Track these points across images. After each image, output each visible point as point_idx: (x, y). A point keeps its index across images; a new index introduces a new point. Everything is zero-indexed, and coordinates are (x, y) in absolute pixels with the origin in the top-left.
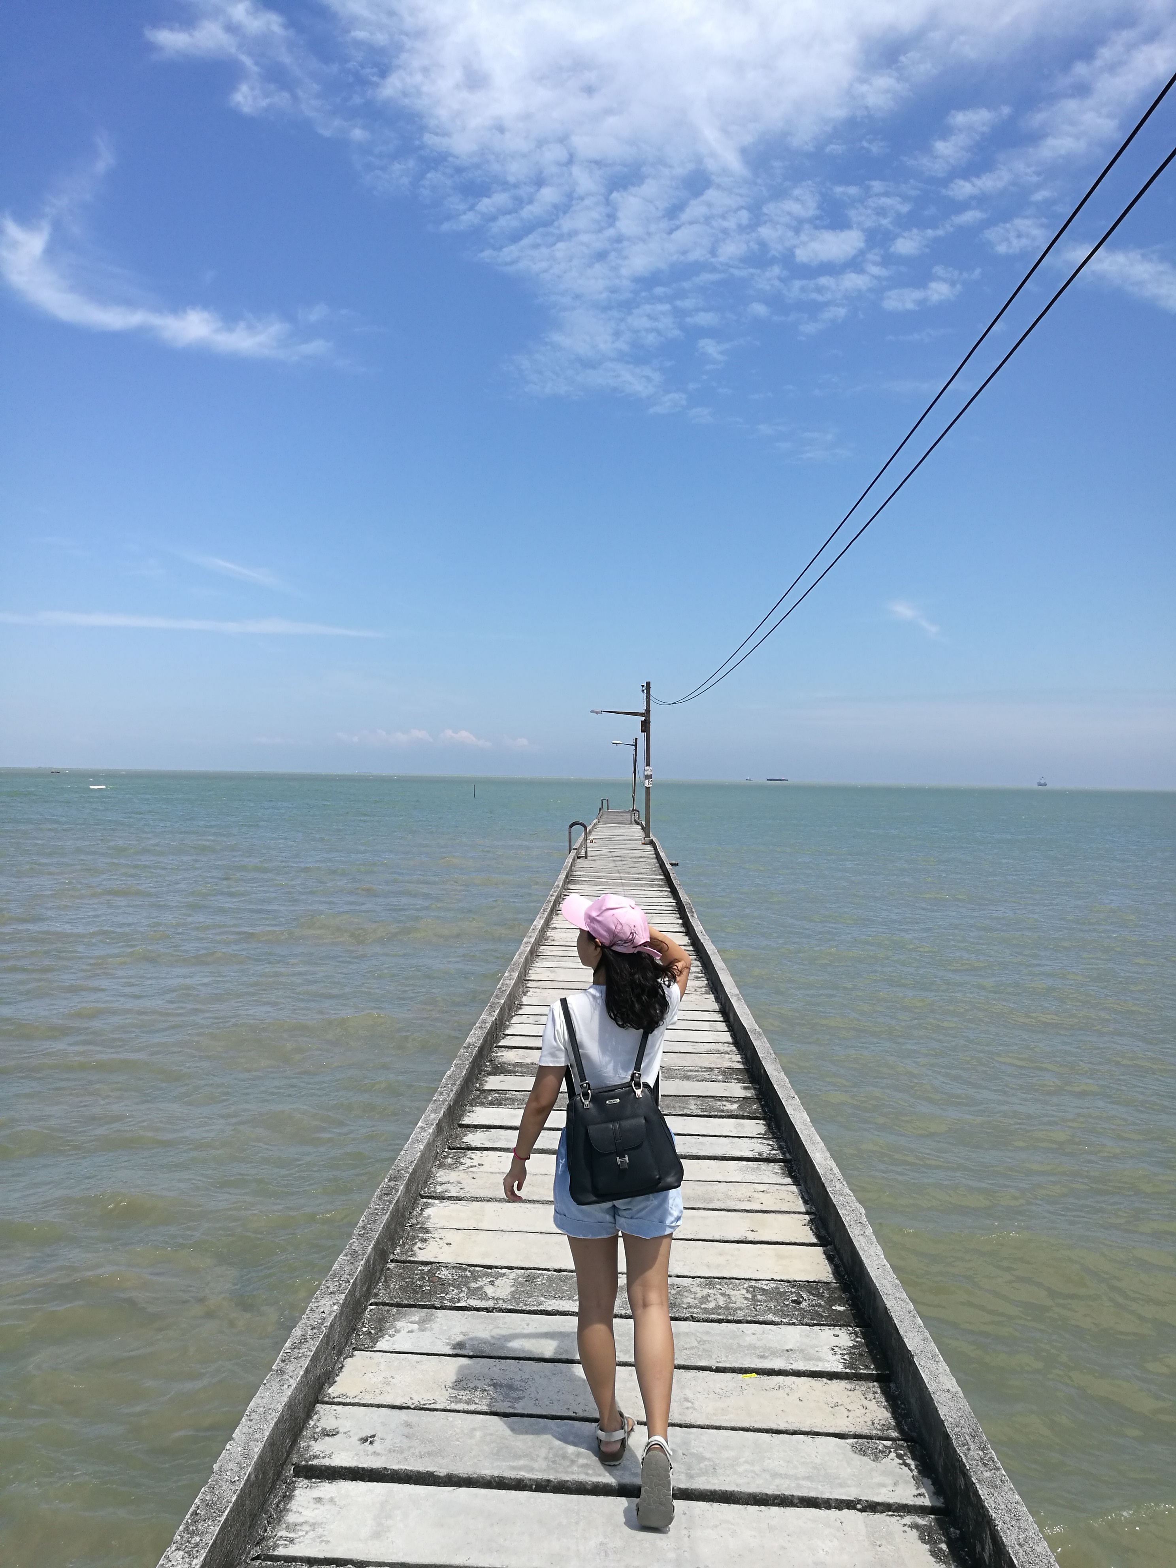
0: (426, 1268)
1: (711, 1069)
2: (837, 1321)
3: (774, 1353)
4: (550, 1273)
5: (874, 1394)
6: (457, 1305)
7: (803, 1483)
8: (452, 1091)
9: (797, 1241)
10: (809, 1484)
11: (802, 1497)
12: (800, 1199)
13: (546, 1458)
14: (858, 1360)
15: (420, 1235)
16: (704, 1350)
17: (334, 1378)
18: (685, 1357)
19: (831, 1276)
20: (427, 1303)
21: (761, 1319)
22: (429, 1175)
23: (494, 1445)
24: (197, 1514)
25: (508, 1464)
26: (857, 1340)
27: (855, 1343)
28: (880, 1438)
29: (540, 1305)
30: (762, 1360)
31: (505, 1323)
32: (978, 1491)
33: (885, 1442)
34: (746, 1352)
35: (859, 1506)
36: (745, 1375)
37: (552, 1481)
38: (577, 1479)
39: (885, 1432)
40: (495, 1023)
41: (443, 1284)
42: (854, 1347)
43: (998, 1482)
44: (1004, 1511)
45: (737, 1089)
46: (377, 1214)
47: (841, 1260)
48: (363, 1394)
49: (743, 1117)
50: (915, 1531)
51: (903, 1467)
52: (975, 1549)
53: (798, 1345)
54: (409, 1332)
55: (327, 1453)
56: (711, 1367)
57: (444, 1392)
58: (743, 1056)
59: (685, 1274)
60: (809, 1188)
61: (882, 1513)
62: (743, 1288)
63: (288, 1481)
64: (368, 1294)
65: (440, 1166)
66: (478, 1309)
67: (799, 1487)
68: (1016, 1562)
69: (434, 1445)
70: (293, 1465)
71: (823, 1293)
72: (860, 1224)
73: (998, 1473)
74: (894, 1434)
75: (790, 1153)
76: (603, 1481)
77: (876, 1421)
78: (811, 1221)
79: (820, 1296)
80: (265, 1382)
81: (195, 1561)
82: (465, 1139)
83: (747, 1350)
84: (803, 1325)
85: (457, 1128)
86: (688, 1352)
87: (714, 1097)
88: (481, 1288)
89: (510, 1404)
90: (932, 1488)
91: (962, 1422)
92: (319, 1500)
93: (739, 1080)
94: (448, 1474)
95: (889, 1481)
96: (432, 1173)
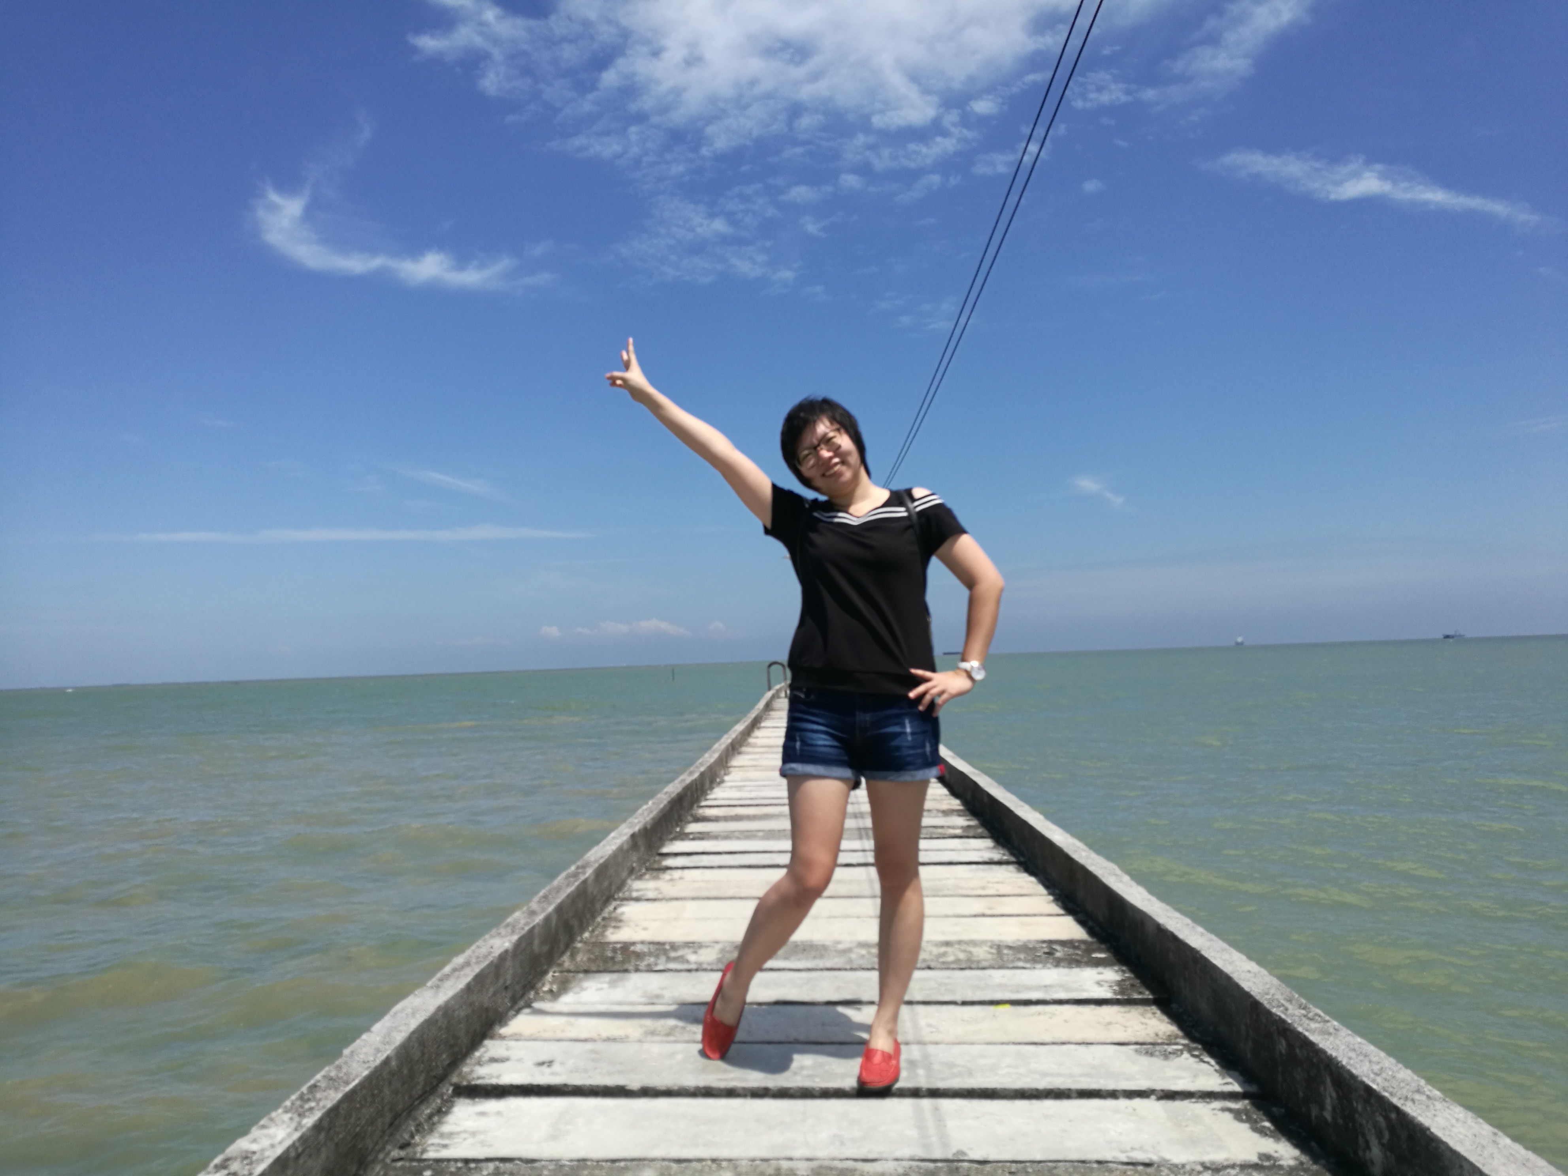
0: (619, 946)
2: (1099, 964)
3: (1029, 988)
5: (1153, 1014)
6: (654, 968)
7: (1081, 1079)
9: (1041, 913)
10: (1088, 1079)
11: (1080, 1090)
12: (1040, 885)
14: (1130, 989)
15: (613, 924)
16: (946, 990)
17: (506, 1021)
18: (924, 995)
20: (619, 968)
21: (1011, 965)
22: (623, 883)
24: (316, 1087)
26: (1126, 975)
27: (1124, 978)
28: (1168, 1044)
30: (1015, 994)
33: (1174, 1047)
34: (996, 989)
35: (1153, 1095)
36: (997, 1006)
37: (770, 1089)
39: (1173, 1040)
40: (694, 784)
41: (639, 956)
42: (1123, 980)
43: (1331, 1030)
44: (1347, 1050)
45: (961, 821)
46: (560, 888)
47: (1096, 923)
48: (541, 1032)
49: (968, 837)
50: (1227, 1113)
51: (1200, 1063)
53: (1057, 981)
54: (597, 989)
55: (495, 1075)
56: (956, 1002)
57: (639, 1029)
61: (1184, 1099)
62: (986, 946)
63: (445, 1099)
64: (549, 958)
65: (636, 879)
66: (678, 971)
67: (1076, 1081)
69: (625, 1066)
70: (452, 1084)
71: (1080, 945)
72: (1113, 875)
74: (1185, 1042)
75: (1025, 856)
77: (1161, 1033)
78: (1055, 899)
79: (1077, 948)
80: (416, 993)
82: (664, 863)
83: (997, 987)
84: (1058, 968)
86: (928, 992)
88: (682, 957)
90: (1241, 1078)
91: (1272, 991)
92: (482, 1114)
93: (960, 816)
94: (642, 1088)
95: (1187, 1075)
96: (627, 883)
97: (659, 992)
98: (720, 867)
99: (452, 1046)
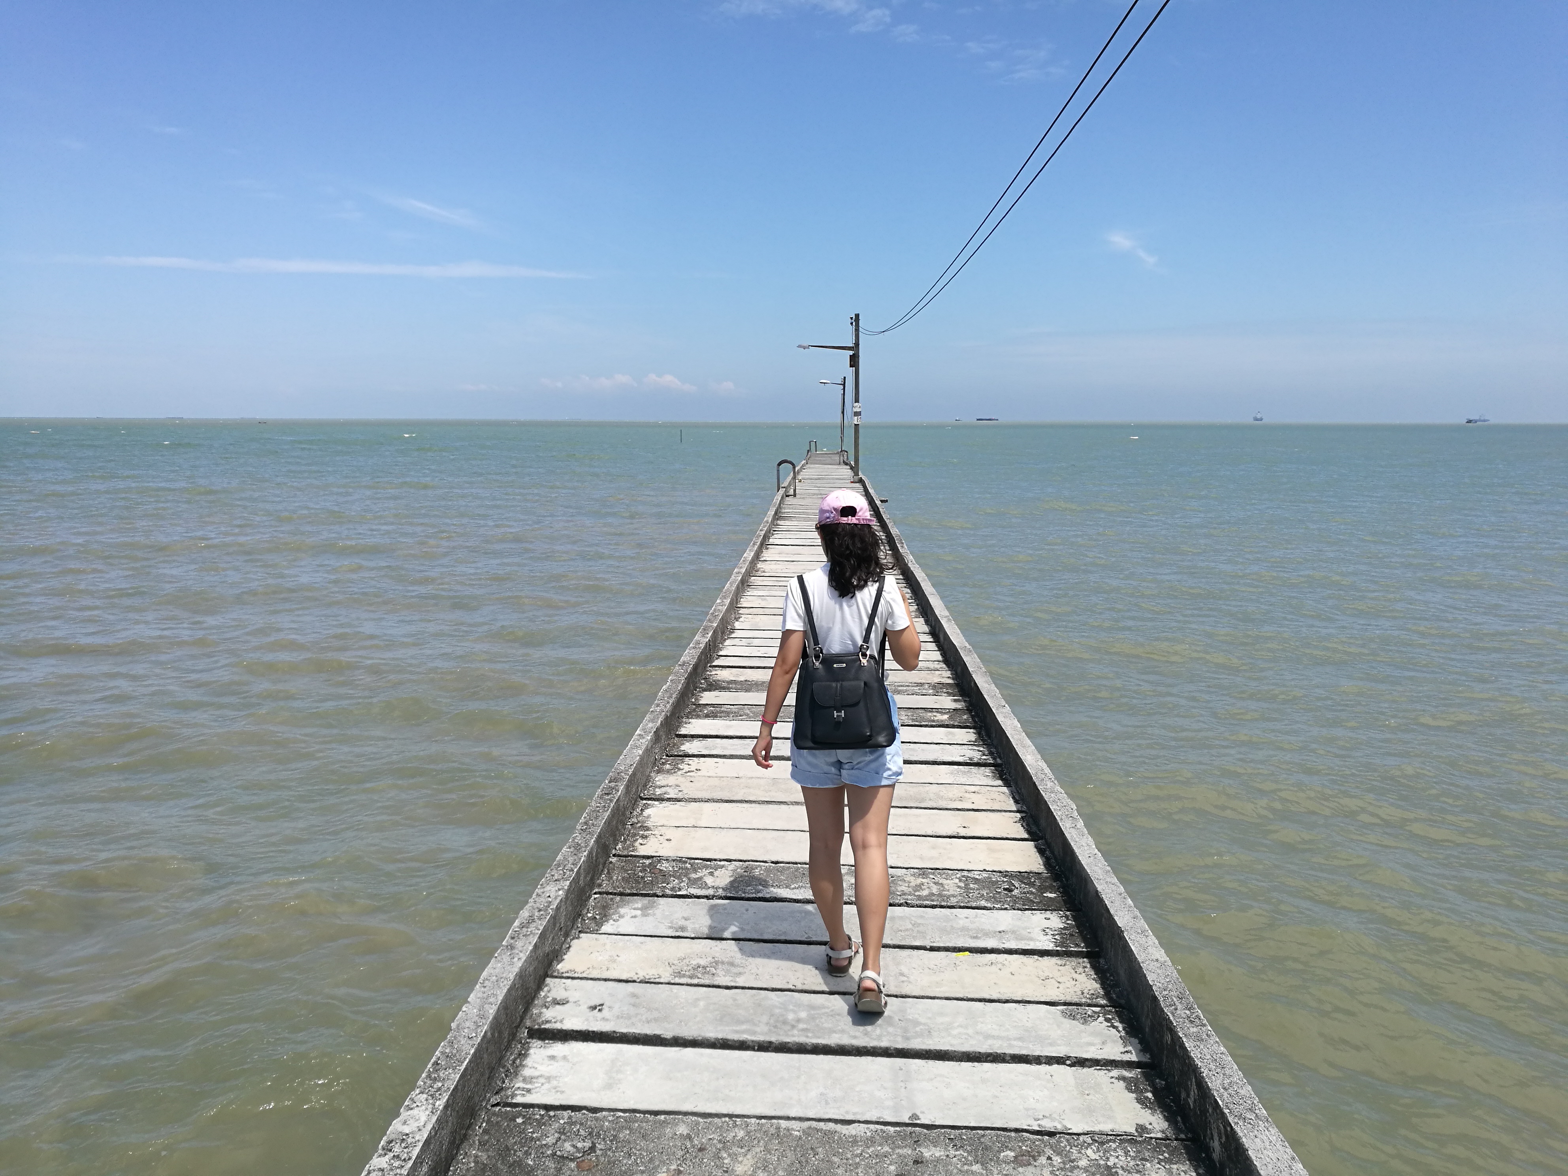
1: (922, 684)
2: (1048, 907)
3: (987, 934)
4: (767, 864)
5: (1083, 968)
6: (678, 893)
7: (1015, 1043)
8: (668, 703)
9: (1009, 836)
10: (1020, 1044)
11: (1014, 1055)
12: (1011, 799)
13: (767, 1024)
14: (1068, 939)
15: (641, 832)
16: (918, 931)
17: (562, 955)
18: (902, 938)
19: (1042, 867)
20: (649, 892)
21: (974, 905)
22: (648, 779)
23: (718, 1012)
24: (438, 1064)
25: (731, 1028)
26: (1068, 922)
27: (1066, 926)
28: (1089, 1005)
29: (758, 893)
30: (975, 940)
32: (1184, 1044)
33: (1094, 1009)
34: (960, 933)
35: (1068, 1062)
36: (959, 953)
37: (773, 1042)
38: (797, 1041)
39: (1094, 1000)
40: (708, 644)
41: (665, 876)
42: (1065, 928)
43: (1204, 1036)
44: (1210, 1061)
45: (949, 702)
46: (598, 811)
47: (1052, 852)
48: (591, 970)
49: (953, 727)
50: (1122, 1082)
51: (1111, 1029)
52: (1180, 1097)
53: (1010, 927)
54: (632, 917)
55: (559, 1018)
56: (926, 947)
57: (669, 968)
58: (953, 672)
59: (899, 866)
60: (1020, 789)
61: (1091, 1067)
62: (956, 878)
63: (523, 1041)
64: (592, 884)
65: (659, 772)
66: (698, 897)
67: (1011, 1046)
68: (1220, 1103)
69: (660, 1012)
70: (526, 1028)
71: (1035, 882)
72: (1070, 818)
73: (1204, 1029)
74: (1103, 1002)
75: (1001, 757)
77: (1086, 991)
78: (1022, 818)
79: (1032, 884)
80: (496, 955)
81: (438, 1103)
82: (683, 748)
83: (960, 931)
84: (1014, 909)
85: (674, 737)
86: (903, 934)
88: (700, 878)
89: (731, 978)
90: (1139, 1046)
91: (1170, 987)
92: (552, 1058)
93: (949, 694)
94: (674, 1037)
95: (1097, 1041)
96: (651, 777)
97: (682, 923)
98: (732, 757)
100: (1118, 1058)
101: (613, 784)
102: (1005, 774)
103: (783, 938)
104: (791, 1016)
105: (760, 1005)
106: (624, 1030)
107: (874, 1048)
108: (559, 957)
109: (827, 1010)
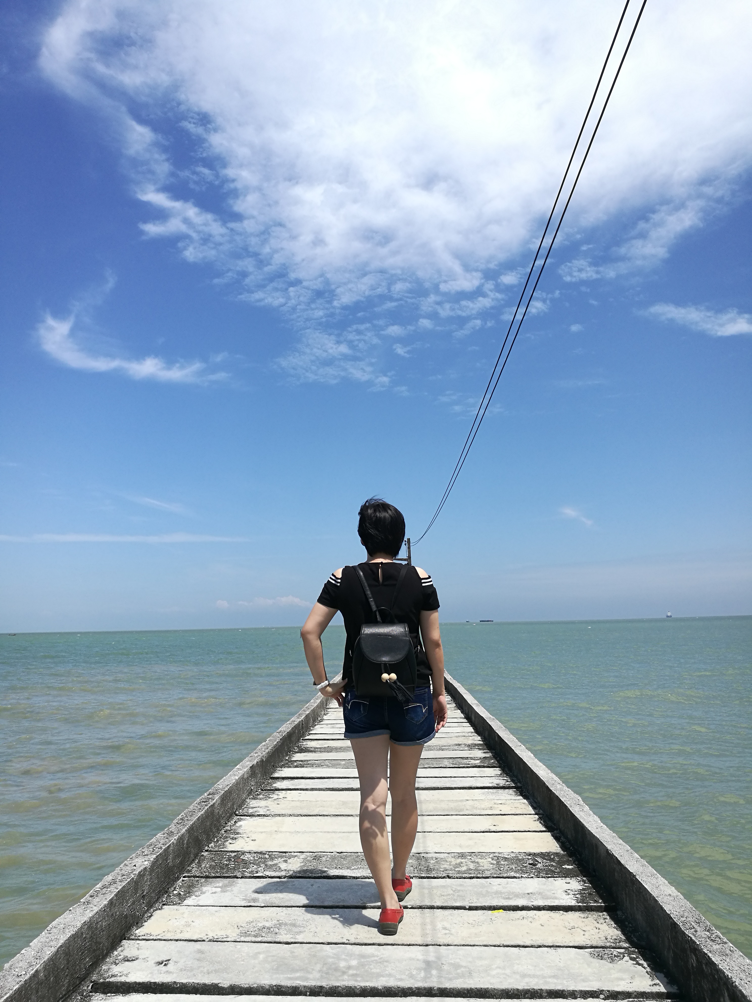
0: (233, 854)
1: (459, 745)
2: (568, 875)
3: (517, 896)
4: (332, 854)
5: (604, 919)
6: (255, 875)
7: (550, 980)
8: (265, 751)
9: (531, 830)
10: (555, 981)
11: (550, 990)
12: (530, 806)
13: (320, 971)
14: (588, 897)
15: (232, 836)
16: (458, 896)
17: (143, 923)
18: (443, 901)
19: (560, 849)
20: (231, 875)
21: (505, 875)
22: (244, 802)
23: (275, 963)
25: (286, 976)
26: (586, 885)
27: (584, 887)
28: (614, 948)
29: (323, 873)
30: (507, 900)
31: (294, 885)
32: (711, 959)
33: (618, 950)
34: (494, 896)
35: (602, 996)
36: (494, 911)
37: (324, 987)
38: (347, 985)
39: (618, 944)
40: (301, 724)
41: (246, 864)
42: (583, 889)
43: (728, 952)
44: (739, 971)
45: (480, 754)
47: (567, 838)
48: (166, 933)
49: (484, 767)
51: (637, 966)
53: (537, 890)
54: (212, 893)
55: (125, 973)
56: (465, 907)
57: (237, 930)
58: (483, 737)
60: (537, 799)
61: (624, 999)
62: (489, 857)
63: (85, 994)
64: (182, 868)
65: (254, 799)
66: (272, 877)
67: (546, 983)
69: (221, 965)
70: (92, 982)
71: (554, 858)
72: (578, 805)
73: (726, 946)
74: (626, 945)
75: (520, 782)
76: (371, 985)
77: (609, 937)
78: (540, 818)
79: (553, 860)
80: (71, 908)
82: (274, 785)
83: (495, 895)
84: (538, 877)
85: (269, 780)
86: (445, 898)
87: (462, 758)
88: (276, 864)
89: (291, 936)
90: (665, 979)
91: (686, 914)
93: (480, 749)
94: (231, 985)
95: (626, 976)
96: (246, 802)
97: (255, 896)
98: (312, 789)
99: (94, 951)
100: (648, 989)
101: (210, 796)
102: (525, 792)
103: (341, 904)
104: (342, 964)
105: (315, 956)
106: (184, 981)
107: (418, 989)
108: (139, 925)
109: (376, 958)
